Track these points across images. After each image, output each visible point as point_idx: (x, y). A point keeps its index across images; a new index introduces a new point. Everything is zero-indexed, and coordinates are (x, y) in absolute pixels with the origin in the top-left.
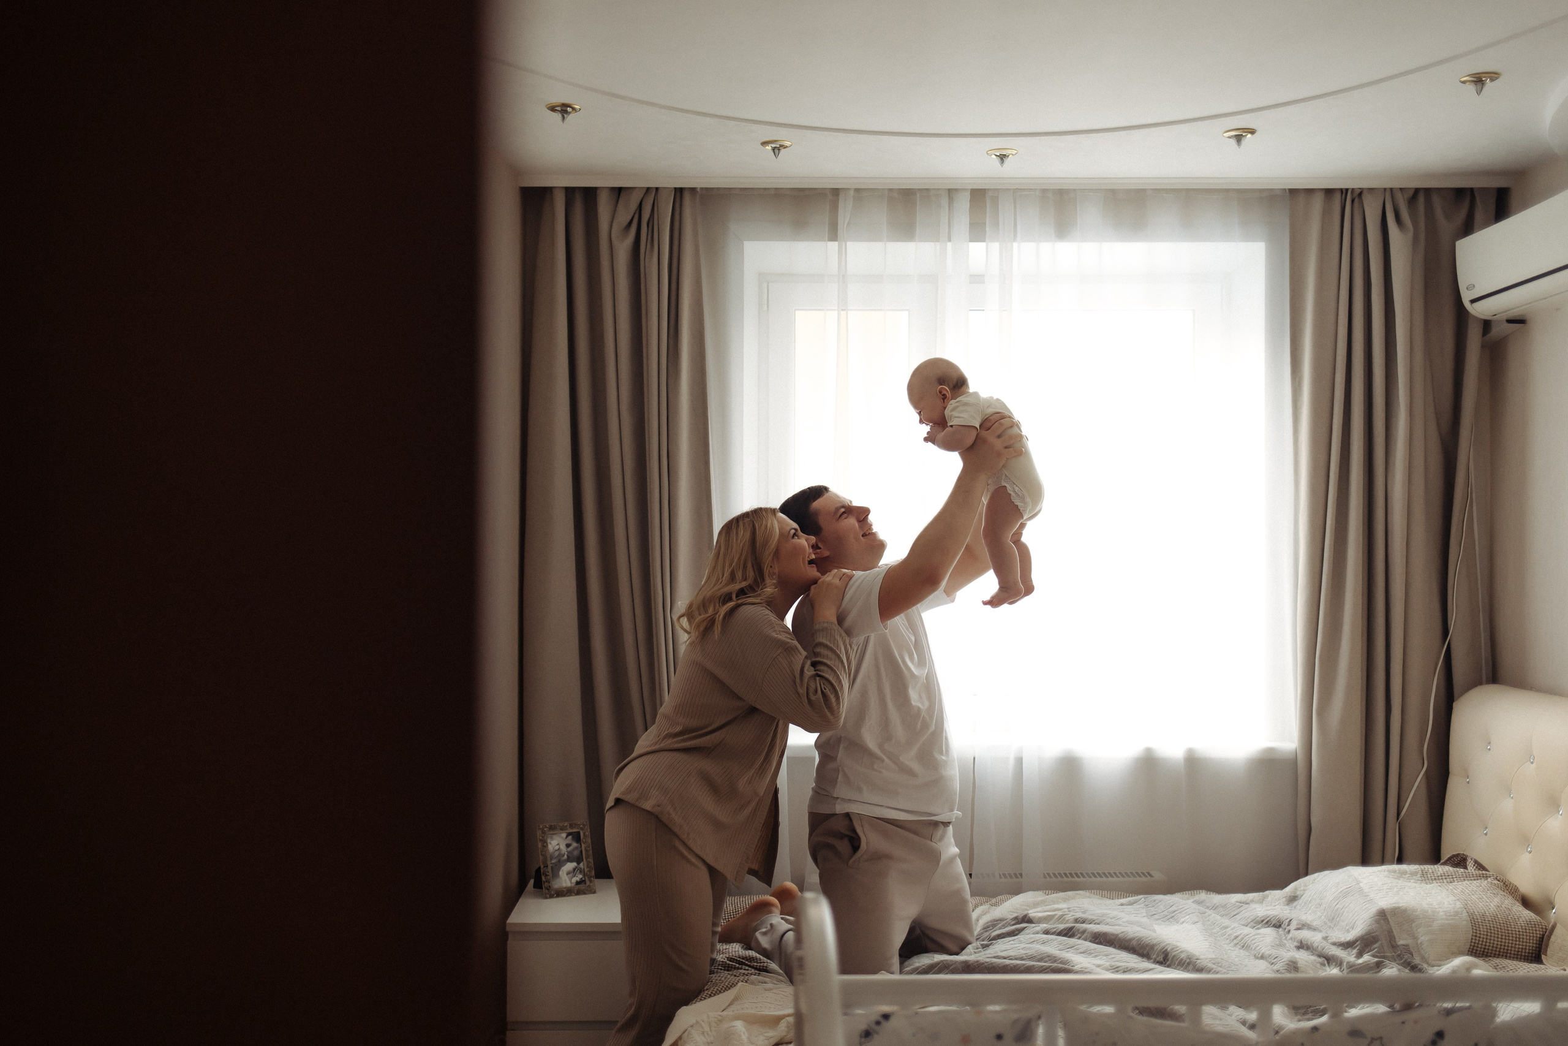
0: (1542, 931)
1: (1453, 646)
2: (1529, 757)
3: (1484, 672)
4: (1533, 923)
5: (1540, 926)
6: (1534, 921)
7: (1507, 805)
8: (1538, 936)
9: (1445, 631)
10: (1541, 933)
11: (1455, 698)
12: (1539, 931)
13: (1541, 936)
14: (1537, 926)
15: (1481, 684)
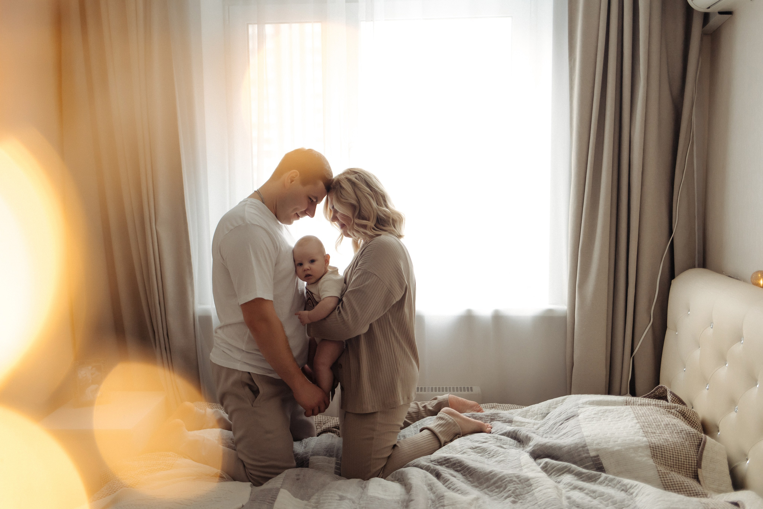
0: (699, 440)
1: (675, 242)
2: (711, 323)
3: (697, 259)
4: (691, 435)
5: (697, 437)
6: (692, 433)
7: (697, 353)
8: (696, 444)
9: (671, 231)
10: (698, 442)
11: (675, 276)
12: (697, 440)
13: (699, 444)
14: (695, 437)
15: (693, 267)
